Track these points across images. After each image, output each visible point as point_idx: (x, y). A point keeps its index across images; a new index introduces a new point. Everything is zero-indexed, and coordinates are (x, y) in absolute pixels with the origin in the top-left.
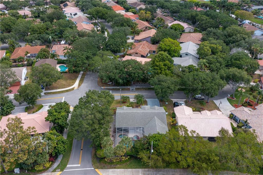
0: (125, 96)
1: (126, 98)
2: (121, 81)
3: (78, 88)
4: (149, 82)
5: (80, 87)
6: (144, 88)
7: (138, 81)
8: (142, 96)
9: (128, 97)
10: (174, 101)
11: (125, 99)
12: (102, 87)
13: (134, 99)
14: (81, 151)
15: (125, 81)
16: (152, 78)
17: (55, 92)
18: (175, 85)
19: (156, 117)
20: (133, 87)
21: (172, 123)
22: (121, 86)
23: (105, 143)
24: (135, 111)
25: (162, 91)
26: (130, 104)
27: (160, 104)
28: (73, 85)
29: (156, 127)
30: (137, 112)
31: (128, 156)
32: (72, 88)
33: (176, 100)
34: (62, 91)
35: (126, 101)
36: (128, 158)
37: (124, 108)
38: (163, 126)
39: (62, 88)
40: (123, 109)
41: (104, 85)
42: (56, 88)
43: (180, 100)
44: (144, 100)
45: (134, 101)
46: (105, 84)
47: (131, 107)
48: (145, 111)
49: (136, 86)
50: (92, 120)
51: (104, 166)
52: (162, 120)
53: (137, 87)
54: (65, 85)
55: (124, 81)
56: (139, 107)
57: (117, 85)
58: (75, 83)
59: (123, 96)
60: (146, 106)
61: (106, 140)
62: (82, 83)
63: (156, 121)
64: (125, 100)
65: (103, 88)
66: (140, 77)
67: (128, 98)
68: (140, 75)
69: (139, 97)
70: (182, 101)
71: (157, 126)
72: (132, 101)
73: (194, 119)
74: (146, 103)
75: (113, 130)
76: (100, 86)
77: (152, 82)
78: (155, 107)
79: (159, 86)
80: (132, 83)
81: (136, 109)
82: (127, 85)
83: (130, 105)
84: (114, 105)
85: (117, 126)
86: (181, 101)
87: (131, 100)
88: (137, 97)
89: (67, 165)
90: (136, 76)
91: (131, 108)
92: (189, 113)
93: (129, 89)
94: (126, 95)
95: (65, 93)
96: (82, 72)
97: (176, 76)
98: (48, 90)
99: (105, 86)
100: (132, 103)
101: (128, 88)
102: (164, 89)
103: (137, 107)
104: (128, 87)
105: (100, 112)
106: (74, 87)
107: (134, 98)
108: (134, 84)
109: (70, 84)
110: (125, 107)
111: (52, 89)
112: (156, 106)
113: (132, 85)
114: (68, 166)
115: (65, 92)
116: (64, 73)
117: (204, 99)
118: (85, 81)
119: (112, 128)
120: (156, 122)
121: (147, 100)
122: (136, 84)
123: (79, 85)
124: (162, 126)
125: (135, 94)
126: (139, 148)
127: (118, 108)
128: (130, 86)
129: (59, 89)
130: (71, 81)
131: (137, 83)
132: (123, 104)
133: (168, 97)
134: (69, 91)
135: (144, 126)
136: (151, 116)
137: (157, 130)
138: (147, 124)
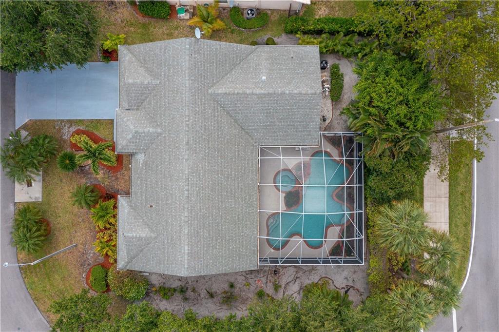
38: (265, 64)
135: (256, 146)
136: (210, 111)
137: (301, 94)
138: (248, 133)
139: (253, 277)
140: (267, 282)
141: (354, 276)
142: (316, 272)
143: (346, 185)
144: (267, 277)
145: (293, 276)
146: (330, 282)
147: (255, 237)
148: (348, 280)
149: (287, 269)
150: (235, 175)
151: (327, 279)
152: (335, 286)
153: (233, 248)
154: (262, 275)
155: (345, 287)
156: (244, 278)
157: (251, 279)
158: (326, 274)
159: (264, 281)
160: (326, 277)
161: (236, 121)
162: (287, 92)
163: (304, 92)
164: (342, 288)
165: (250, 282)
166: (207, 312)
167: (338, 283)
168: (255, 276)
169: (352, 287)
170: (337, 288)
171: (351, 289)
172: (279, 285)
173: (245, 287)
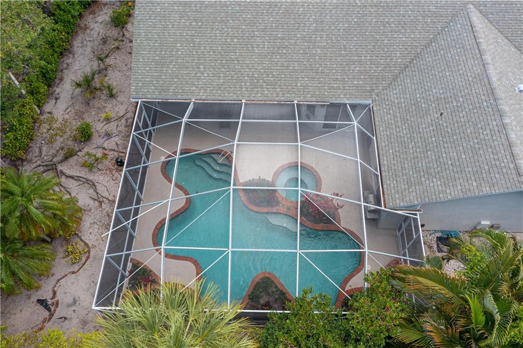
29: (500, 113)
63: (488, 57)
71: (504, 107)
75: (131, 114)
85: (145, 88)
119: (121, 98)
120: (485, 65)
135: (371, 96)
138: (395, 78)
139: (120, 129)
140: (104, 148)
141: (75, 321)
143: (299, 251)
144: (113, 150)
145: (105, 194)
146: (76, 268)
147: (194, 93)
148: (69, 306)
150: (315, 55)
151: (84, 260)
152: (63, 277)
153: (178, 50)
154: (119, 141)
155: (54, 300)
156: (121, 114)
157: (117, 126)
158: (95, 258)
160: (88, 258)
161: (417, 56)
164: (55, 293)
165: (112, 123)
166: (75, 68)
167: (69, 284)
168: (120, 132)
169: (51, 315)
170: (58, 281)
171: (47, 313)
172: (95, 170)
173: (103, 116)
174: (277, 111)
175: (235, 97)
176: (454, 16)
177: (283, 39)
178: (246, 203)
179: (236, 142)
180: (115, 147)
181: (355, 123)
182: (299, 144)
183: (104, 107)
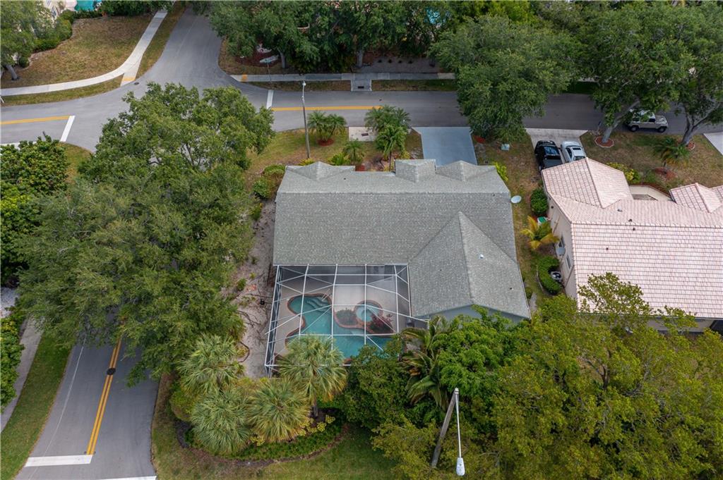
0: (326, 116)
1: (328, 125)
2: (307, 47)
3: (137, 77)
4: (435, 53)
5: (146, 74)
6: (410, 81)
7: (383, 51)
8: (401, 115)
9: (341, 120)
10: (537, 136)
11: (325, 129)
12: (235, 77)
13: (364, 130)
14: (109, 379)
15: (326, 47)
16: (446, 33)
17: (39, 95)
18: (558, 64)
19: (463, 220)
20: (362, 76)
21: (534, 244)
22: (312, 72)
23: (196, 374)
24: (366, 189)
25: (493, 90)
26: (346, 152)
27: (476, 151)
28: (117, 66)
29: (467, 269)
30: (374, 191)
31: (327, 417)
32: (113, 81)
33: (542, 131)
34: (71, 90)
35: (332, 137)
36: (328, 427)
37: (315, 171)
38: (498, 263)
39: (72, 79)
40: (312, 176)
41: (246, 67)
42: (49, 79)
43: (560, 131)
44: (409, 131)
45: (363, 135)
46: (251, 62)
47: (349, 167)
48: (412, 189)
49: (377, 72)
50: (132, 244)
51: (207, 468)
52: (493, 233)
53: (381, 77)
54: (84, 66)
55: (322, 51)
56: (386, 165)
57: (296, 68)
58: (128, 57)
59: (317, 115)
60: (418, 163)
61: (202, 360)
62: (155, 60)
63: (465, 241)
64: (328, 134)
65: (238, 78)
66: (394, 31)
67: (338, 124)
68: (394, 20)
69: (389, 119)
70: (568, 139)
71: (470, 266)
72: (355, 138)
73: (649, 231)
74: (414, 146)
75: (266, 274)
76: (230, 73)
77: (446, 50)
78: (459, 166)
79: (483, 68)
80: (361, 59)
81: (373, 174)
82: (339, 70)
83: (345, 155)
84: (279, 153)
85: (281, 259)
86: (566, 138)
87: (356, 133)
88: (378, 120)
89: (26, 458)
90: (377, 26)
91: (349, 171)
92: (617, 198)
93: (345, 87)
94: (330, 107)
95: (81, 99)
96: (161, 15)
97: (550, 24)
98: (12, 87)
99: (247, 73)
100: (356, 145)
101: (343, 79)
102: (505, 80)
103: (378, 162)
104: (344, 77)
105: (181, 201)
106: (122, 76)
107: (365, 123)
108: (367, 63)
109: (107, 63)
110: (322, 168)
111: (30, 83)
112: (462, 163)
113: (359, 68)
114: (31, 462)
115: (81, 96)
116: (88, 17)
117: (665, 128)
118: (168, 49)
119: (260, 264)
120: (463, 244)
121: (420, 133)
122: (376, 65)
123: (144, 67)
124: (491, 261)
125: (371, 108)
126: (381, 396)
127: (292, 170)
128: (350, 70)
129: (57, 81)
130: (113, 51)
131: (380, 61)
132: (318, 151)
133: (519, 121)
134: (96, 93)
135: (407, 261)
136: (440, 213)
137: (469, 284)
138: (421, 251)
142: (257, 344)
144: (258, 296)
145: (255, 320)
146: (243, 359)
147: (308, 261)
149: (264, 315)
151: (246, 355)
154: (261, 291)
156: (260, 274)
158: (252, 354)
159: (253, 293)
160: (249, 354)
161: (432, 239)
162: (469, 272)
163: (471, 286)
168: (260, 285)
172: (247, 307)
173: (250, 275)
174: (356, 270)
175: (332, 263)
176: (451, 218)
177: (358, 230)
178: (339, 323)
179: (334, 284)
180: (258, 294)
181: (396, 275)
182: (366, 285)
183: (250, 270)
